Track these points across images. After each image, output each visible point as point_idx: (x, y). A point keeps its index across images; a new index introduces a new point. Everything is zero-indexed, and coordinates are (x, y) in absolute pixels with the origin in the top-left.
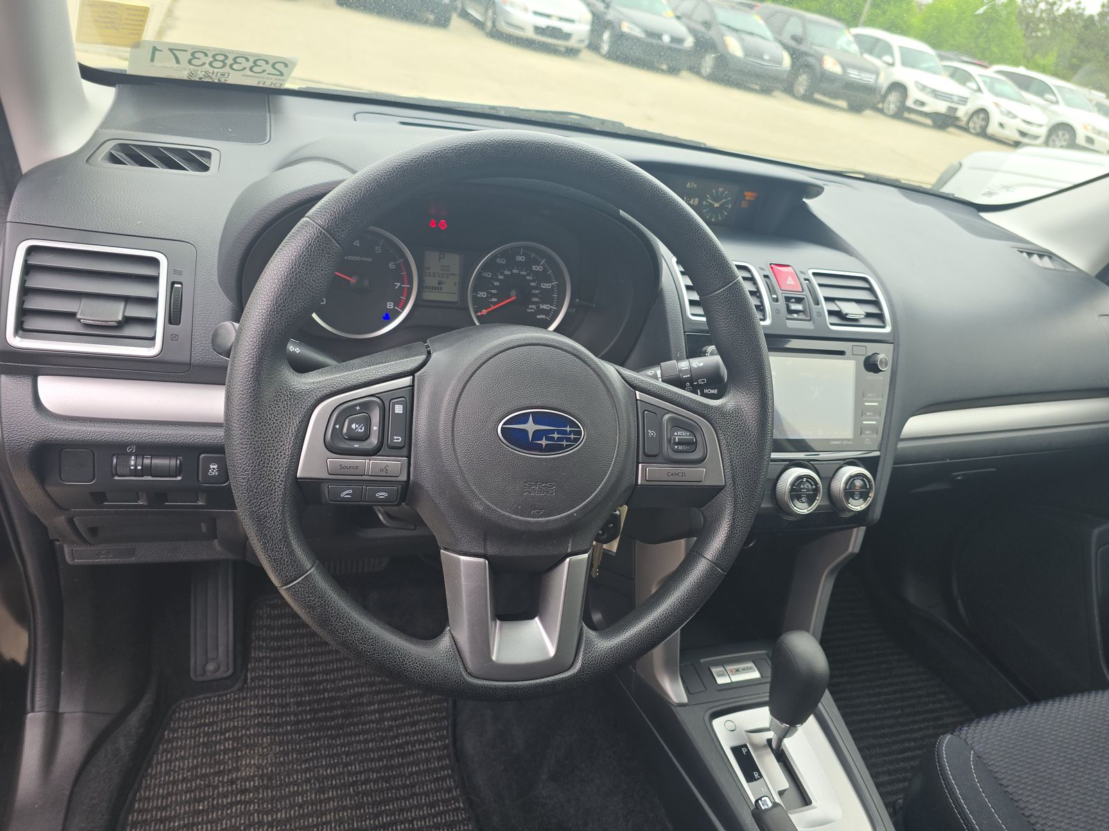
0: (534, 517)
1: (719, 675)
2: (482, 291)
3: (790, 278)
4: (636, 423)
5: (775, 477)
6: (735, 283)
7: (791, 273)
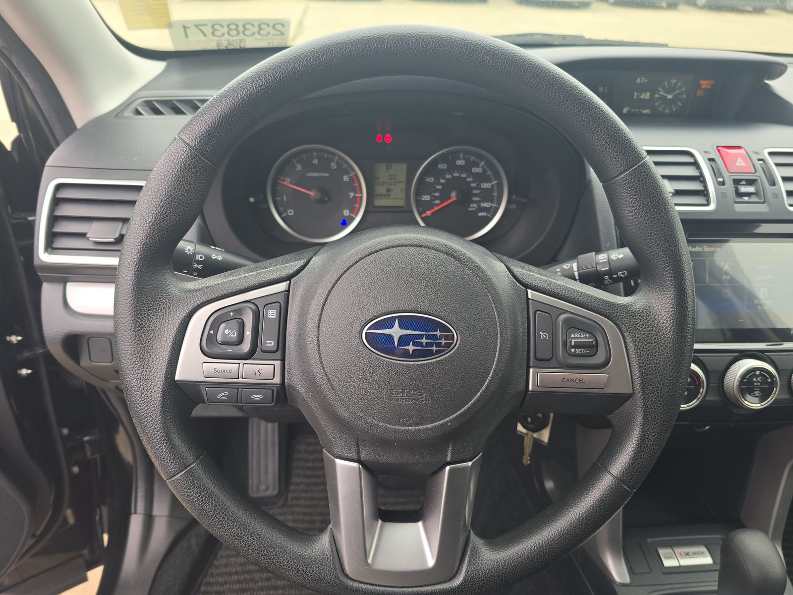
0: (403, 425)
1: (667, 558)
2: (426, 195)
3: (739, 160)
4: (526, 325)
5: (722, 368)
6: (642, 165)
7: (741, 155)
